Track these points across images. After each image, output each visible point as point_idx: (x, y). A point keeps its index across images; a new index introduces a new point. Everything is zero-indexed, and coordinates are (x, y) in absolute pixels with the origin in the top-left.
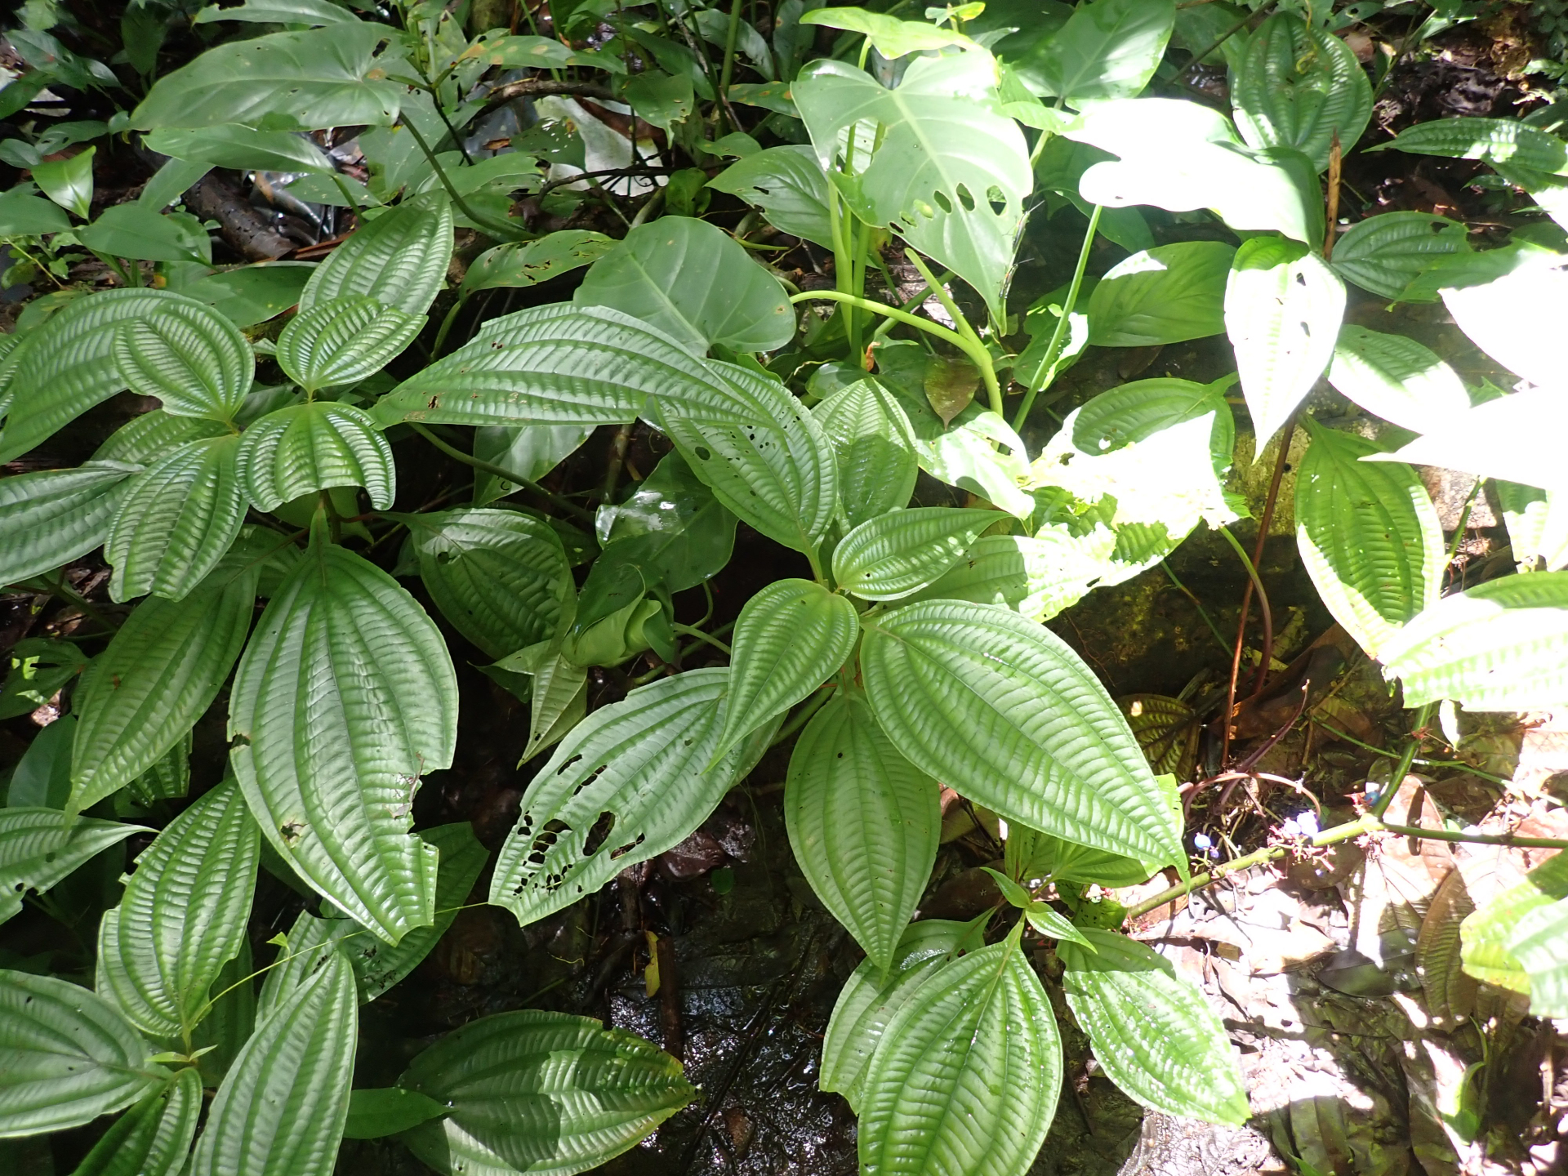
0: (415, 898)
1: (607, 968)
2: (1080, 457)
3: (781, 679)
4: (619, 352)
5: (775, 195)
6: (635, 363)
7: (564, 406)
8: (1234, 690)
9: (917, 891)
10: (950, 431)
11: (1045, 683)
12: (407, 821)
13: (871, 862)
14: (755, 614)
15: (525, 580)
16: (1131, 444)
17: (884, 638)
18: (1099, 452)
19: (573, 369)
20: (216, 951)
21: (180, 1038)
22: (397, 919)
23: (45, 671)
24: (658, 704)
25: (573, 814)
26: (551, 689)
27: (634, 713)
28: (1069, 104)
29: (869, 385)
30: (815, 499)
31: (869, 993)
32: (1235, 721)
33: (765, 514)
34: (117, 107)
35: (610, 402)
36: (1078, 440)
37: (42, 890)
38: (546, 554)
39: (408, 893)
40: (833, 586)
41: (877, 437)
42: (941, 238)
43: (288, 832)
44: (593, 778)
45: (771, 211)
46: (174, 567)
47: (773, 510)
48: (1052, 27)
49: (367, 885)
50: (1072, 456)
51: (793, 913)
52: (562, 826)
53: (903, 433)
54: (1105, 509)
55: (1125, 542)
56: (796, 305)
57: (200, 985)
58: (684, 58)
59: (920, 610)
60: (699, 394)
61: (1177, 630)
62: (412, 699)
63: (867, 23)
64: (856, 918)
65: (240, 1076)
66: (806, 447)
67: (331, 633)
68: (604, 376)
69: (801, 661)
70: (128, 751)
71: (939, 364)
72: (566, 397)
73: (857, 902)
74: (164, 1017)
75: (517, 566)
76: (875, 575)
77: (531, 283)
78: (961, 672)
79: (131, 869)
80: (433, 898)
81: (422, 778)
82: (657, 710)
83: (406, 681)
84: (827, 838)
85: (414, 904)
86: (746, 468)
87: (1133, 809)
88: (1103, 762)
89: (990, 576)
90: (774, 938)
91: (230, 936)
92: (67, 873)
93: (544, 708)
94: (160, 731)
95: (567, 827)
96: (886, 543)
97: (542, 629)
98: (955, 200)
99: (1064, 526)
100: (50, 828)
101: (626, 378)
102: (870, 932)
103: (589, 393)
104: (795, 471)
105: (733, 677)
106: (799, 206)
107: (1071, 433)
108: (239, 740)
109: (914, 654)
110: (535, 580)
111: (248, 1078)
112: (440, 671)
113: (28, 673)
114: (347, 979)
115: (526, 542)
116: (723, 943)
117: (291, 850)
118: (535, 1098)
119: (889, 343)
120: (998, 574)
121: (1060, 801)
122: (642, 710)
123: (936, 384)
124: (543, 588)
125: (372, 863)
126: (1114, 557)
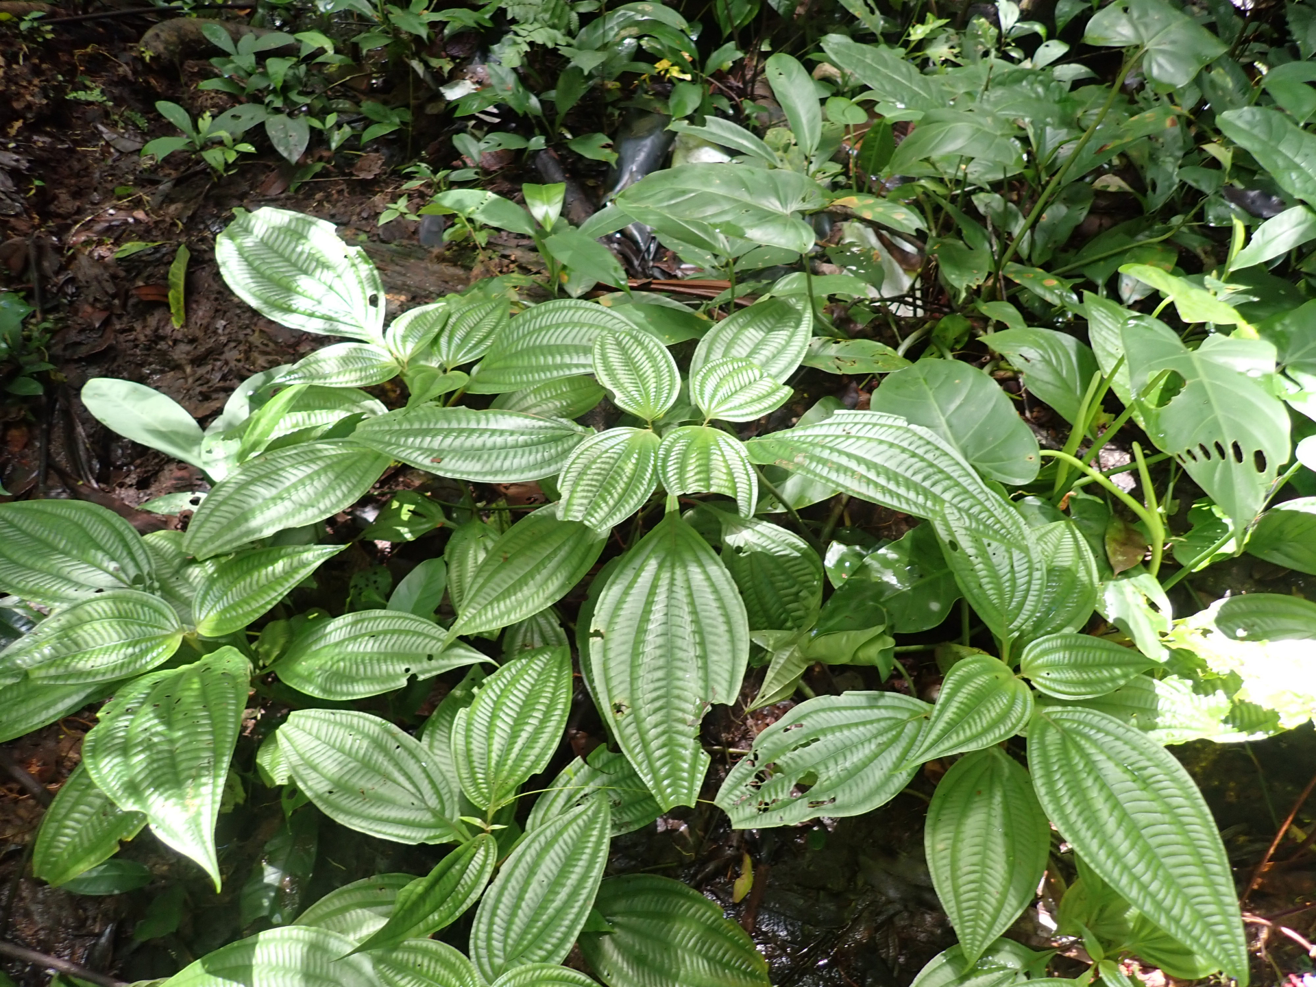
0: (686, 784)
1: (710, 868)
2: (1218, 634)
3: (970, 727)
4: (931, 465)
5: (1033, 365)
6: (940, 476)
7: (891, 492)
8: (1272, 851)
9: (1013, 915)
10: (1116, 580)
11: (1168, 805)
12: (694, 731)
13: (982, 880)
14: (960, 673)
15: (786, 584)
16: (1266, 641)
17: (1047, 725)
18: (1235, 638)
19: (898, 466)
20: (527, 764)
21: (486, 812)
22: (671, 794)
23: (418, 519)
24: (864, 708)
25: (788, 765)
26: (783, 667)
27: (845, 708)
28: (1289, 372)
29: (1068, 527)
30: (1021, 605)
31: (948, 974)
32: (1263, 875)
33: (985, 603)
34: (537, 131)
35: (921, 499)
36: (1219, 621)
37: (421, 678)
38: (806, 571)
39: (683, 779)
40: (1017, 670)
41: (1068, 570)
42: (1213, 476)
43: (618, 709)
44: (807, 744)
45: (1028, 376)
46: (599, 507)
47: (990, 602)
48: (1287, 306)
49: (658, 764)
50: (1209, 631)
51: (856, 884)
52: (776, 768)
53: (1089, 574)
54: (1231, 683)
55: (1238, 713)
56: (1043, 458)
57: (511, 782)
58: (980, 235)
59: (1081, 714)
60: (980, 512)
61: (1232, 784)
62: (716, 648)
63: (1169, 286)
64: (961, 917)
65: (523, 854)
66: (1026, 565)
67: (672, 583)
68: (918, 478)
69: (986, 720)
70: (502, 605)
71: (1118, 524)
72: (892, 486)
73: (965, 905)
74: (482, 794)
75: (784, 572)
76: (1052, 675)
77: (838, 372)
78: (1104, 772)
79: (481, 686)
80: (698, 789)
81: (712, 705)
82: (862, 712)
83: (715, 634)
84: (954, 849)
85: (684, 787)
86: (980, 566)
87: (1216, 924)
88: (1200, 880)
89: (1129, 703)
90: (835, 896)
91: (539, 758)
92: (439, 672)
93: (774, 678)
94: (527, 600)
95: (782, 772)
96: (1067, 656)
97: (786, 621)
98: (1230, 451)
99: (1190, 682)
100: (433, 638)
101: (934, 484)
102: (968, 931)
103: (908, 489)
104: (1013, 580)
105: (935, 713)
106: (1048, 377)
107: (1215, 615)
108: (597, 633)
109: (1070, 745)
110: (793, 586)
111: (528, 858)
112: (738, 635)
113: (405, 516)
114: (606, 817)
115: (796, 558)
116: (798, 884)
117: (616, 721)
118: (667, 946)
119: (1082, 496)
120: (1136, 704)
121: (1161, 896)
122: (852, 708)
123: (1115, 540)
124: (797, 594)
125: (665, 750)
126: (1226, 721)
